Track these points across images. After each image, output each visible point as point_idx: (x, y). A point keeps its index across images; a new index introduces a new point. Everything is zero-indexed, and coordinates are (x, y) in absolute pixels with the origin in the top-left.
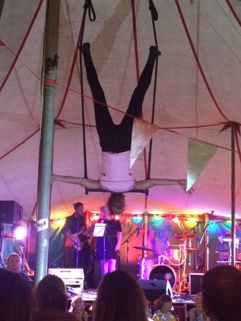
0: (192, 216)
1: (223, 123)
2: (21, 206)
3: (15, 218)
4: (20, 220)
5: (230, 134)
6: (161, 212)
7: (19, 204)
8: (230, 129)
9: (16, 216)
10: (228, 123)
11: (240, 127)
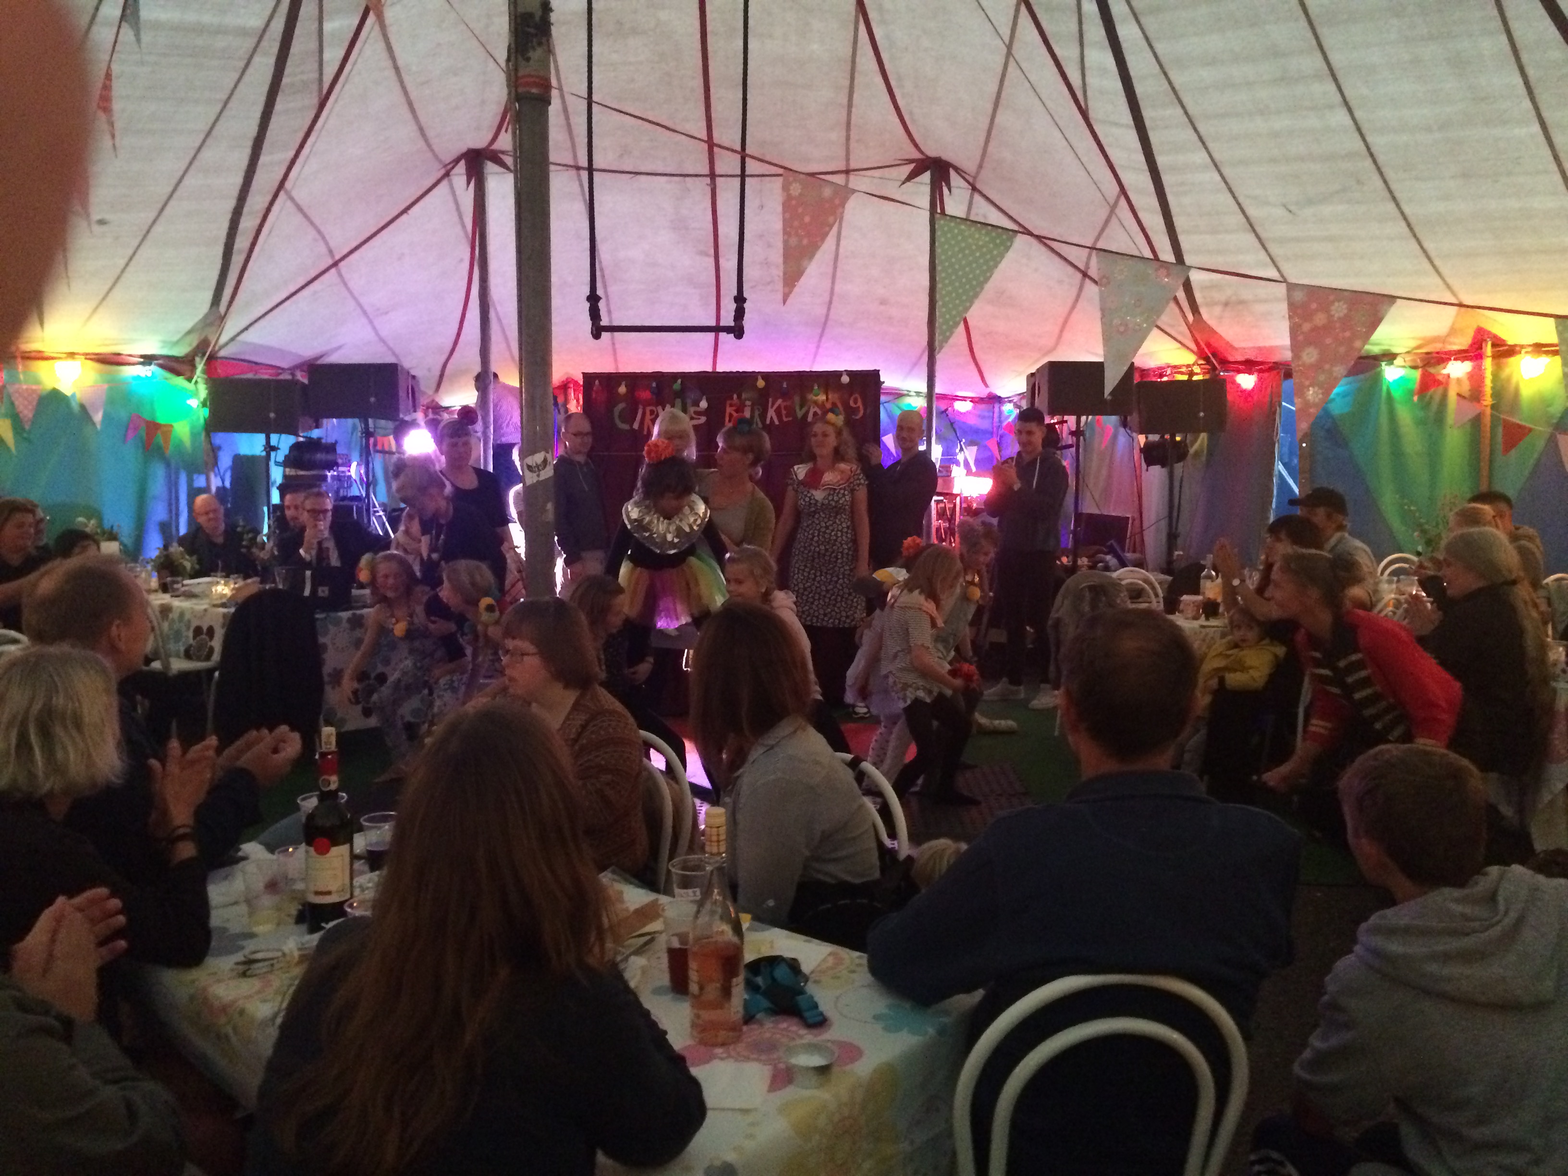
1: (910, 161)
2: (414, 377)
3: (402, 407)
4: (415, 411)
5: (927, 189)
7: (408, 373)
8: (926, 177)
9: (404, 402)
10: (922, 160)
11: (952, 172)
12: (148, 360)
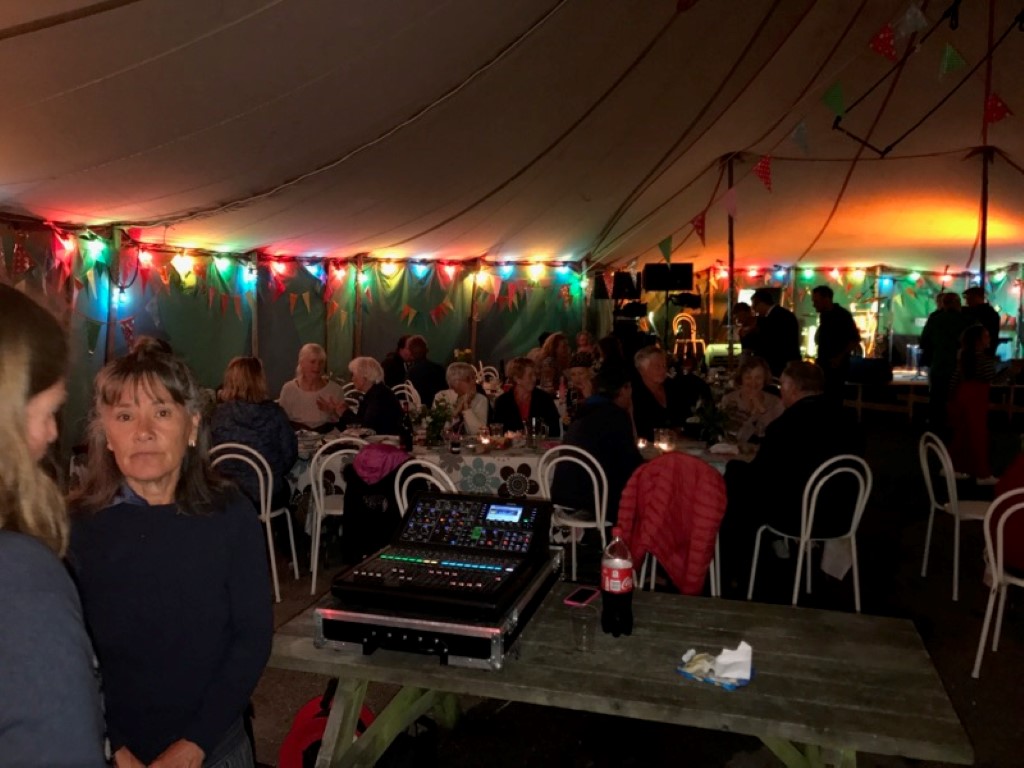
0: (858, 269)
6: (813, 265)
11: (996, 154)
12: (565, 263)
